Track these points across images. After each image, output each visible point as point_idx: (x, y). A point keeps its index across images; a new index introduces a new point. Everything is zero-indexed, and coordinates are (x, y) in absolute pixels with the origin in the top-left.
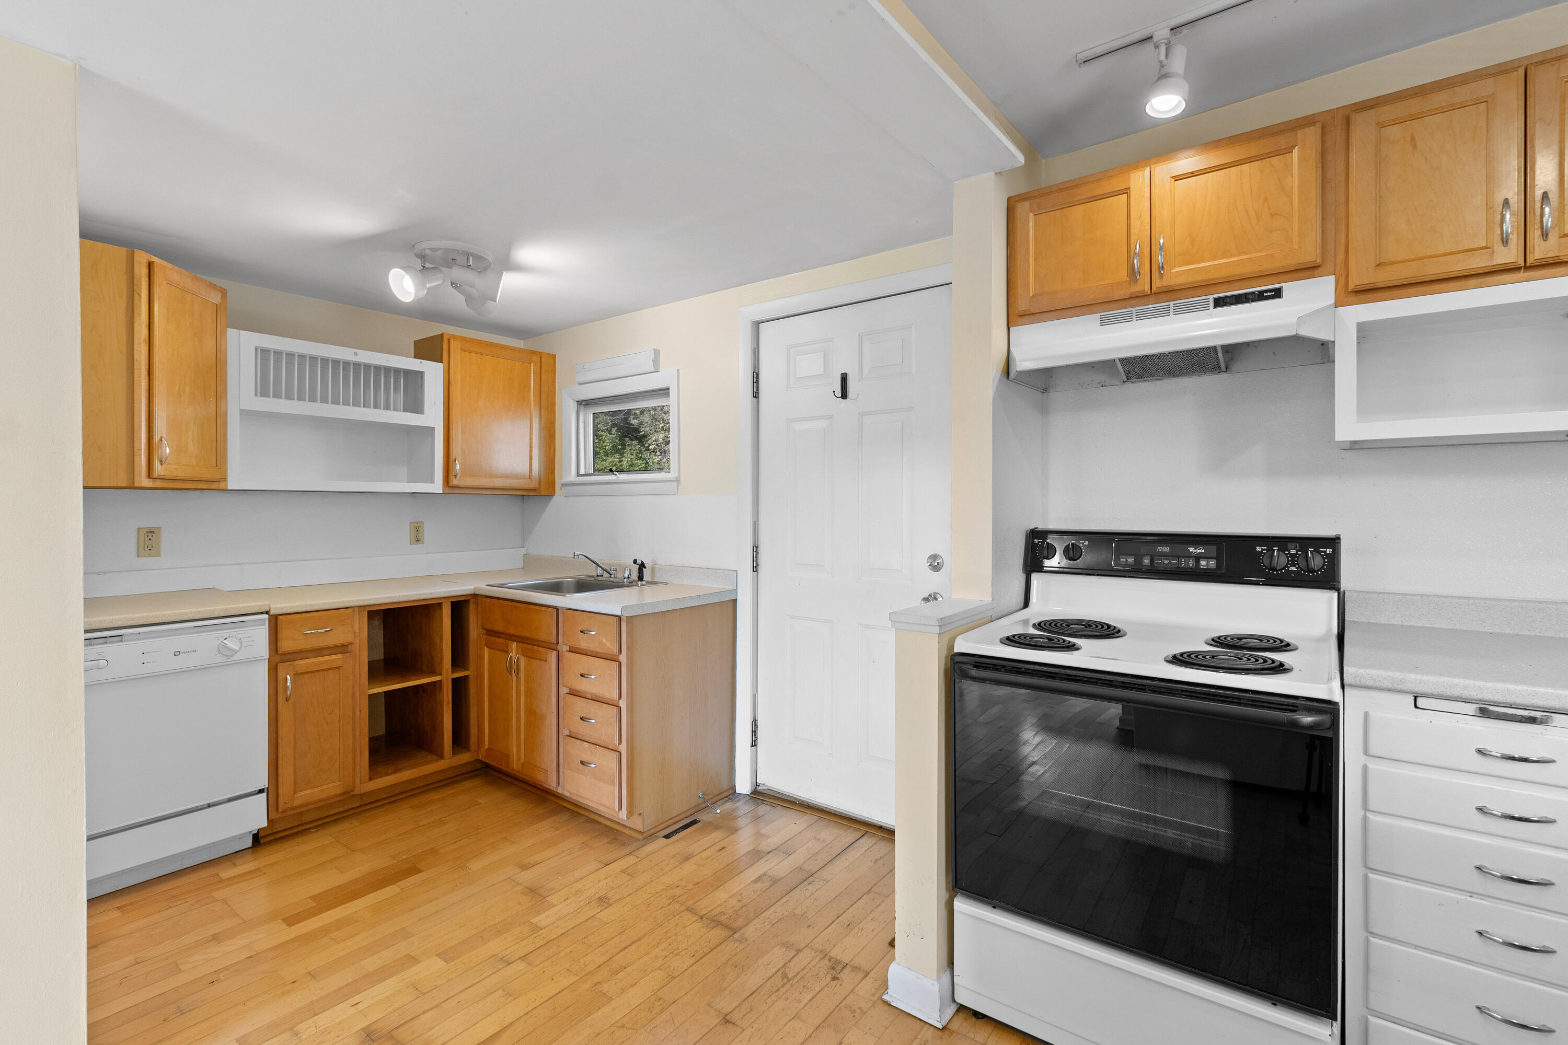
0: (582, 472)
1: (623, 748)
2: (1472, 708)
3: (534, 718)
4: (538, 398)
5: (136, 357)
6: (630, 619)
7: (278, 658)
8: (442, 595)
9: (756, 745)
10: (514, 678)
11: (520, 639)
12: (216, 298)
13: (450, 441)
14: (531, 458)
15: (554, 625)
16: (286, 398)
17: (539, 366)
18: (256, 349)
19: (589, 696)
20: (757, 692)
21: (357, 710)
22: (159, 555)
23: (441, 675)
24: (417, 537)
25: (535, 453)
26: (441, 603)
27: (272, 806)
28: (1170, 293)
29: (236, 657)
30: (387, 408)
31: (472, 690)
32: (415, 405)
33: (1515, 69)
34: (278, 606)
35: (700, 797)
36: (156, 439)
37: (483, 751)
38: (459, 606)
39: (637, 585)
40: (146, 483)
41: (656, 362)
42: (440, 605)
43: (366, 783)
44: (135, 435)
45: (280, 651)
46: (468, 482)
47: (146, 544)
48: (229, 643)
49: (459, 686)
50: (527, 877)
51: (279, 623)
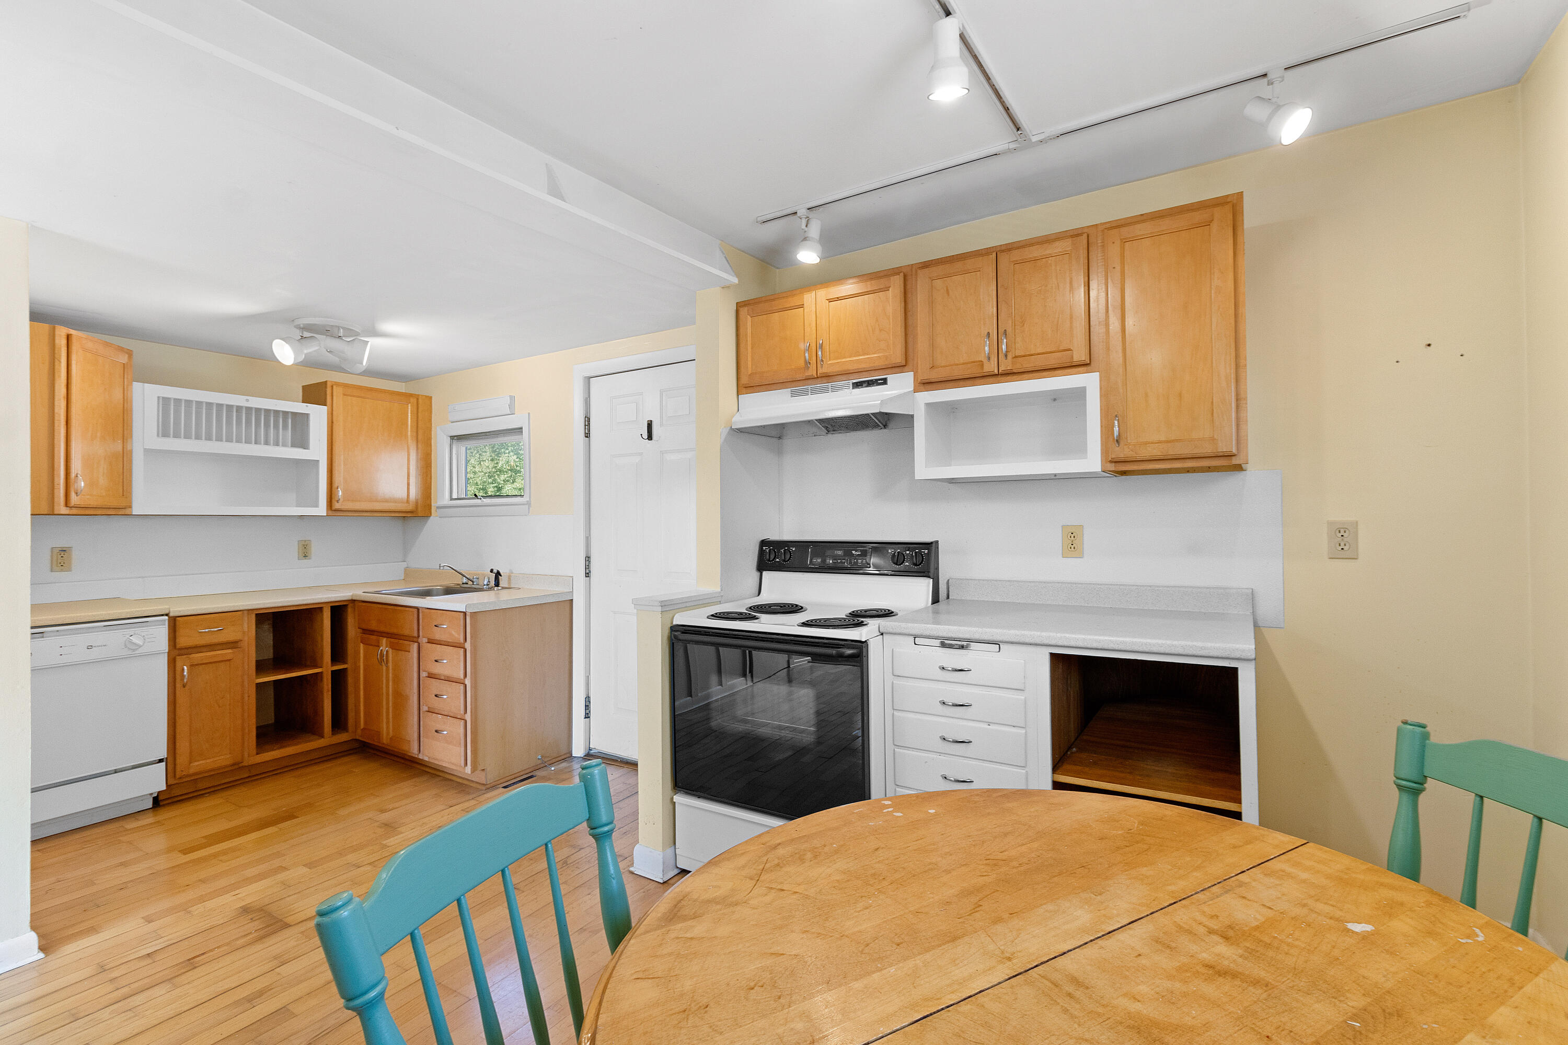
0: (455, 496)
1: (468, 717)
2: (937, 642)
3: (400, 699)
4: (415, 434)
5: (56, 411)
6: (474, 614)
7: (177, 652)
8: (323, 601)
9: (589, 717)
10: (384, 668)
11: (389, 635)
12: (123, 359)
13: (333, 472)
14: (408, 484)
15: (416, 622)
16: (185, 438)
17: (415, 407)
18: (158, 397)
19: (443, 678)
20: (590, 674)
21: (246, 696)
22: (70, 570)
23: (321, 667)
24: (305, 552)
25: (413, 480)
26: (322, 607)
27: (170, 773)
28: (828, 377)
29: (140, 651)
30: (277, 444)
31: (350, 680)
32: (301, 441)
33: (991, 253)
34: (176, 610)
35: (539, 759)
36: (73, 475)
37: (359, 732)
38: (339, 611)
39: (494, 590)
40: (64, 510)
41: (512, 406)
42: (321, 609)
43: (254, 756)
44: (55, 473)
45: (178, 646)
46: (350, 506)
47: (59, 561)
48: (133, 639)
49: (339, 678)
50: (385, 817)
51: (177, 623)
